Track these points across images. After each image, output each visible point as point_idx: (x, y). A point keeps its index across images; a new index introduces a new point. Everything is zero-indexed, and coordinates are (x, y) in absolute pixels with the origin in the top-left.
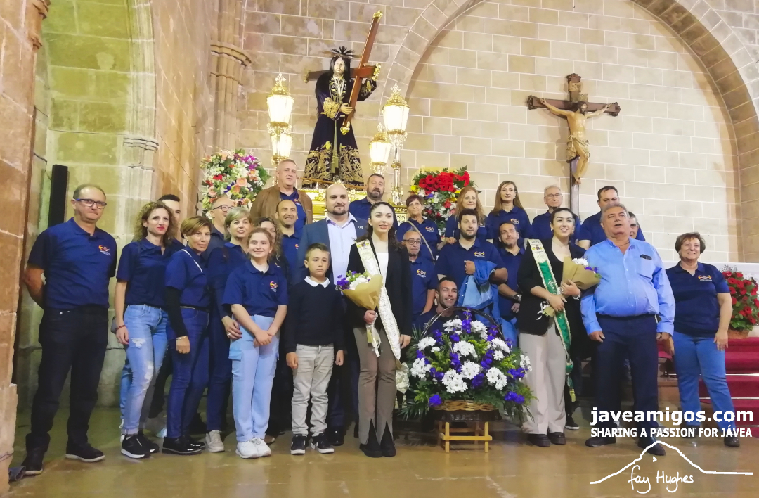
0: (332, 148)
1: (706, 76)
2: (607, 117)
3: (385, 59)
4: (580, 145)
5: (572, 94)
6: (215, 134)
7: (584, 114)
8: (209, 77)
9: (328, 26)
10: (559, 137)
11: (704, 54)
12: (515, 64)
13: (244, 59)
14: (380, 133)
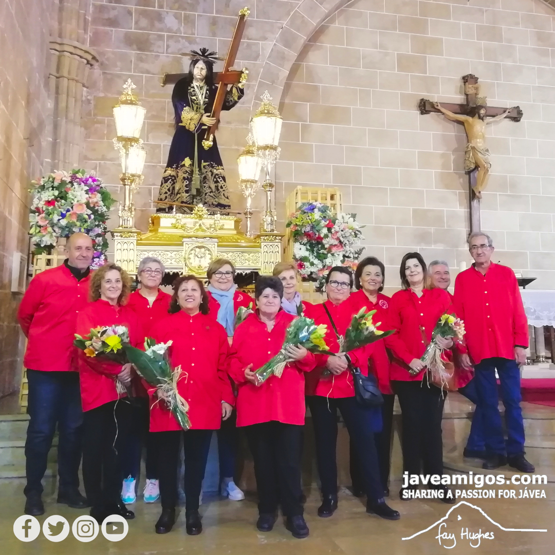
0: (192, 165)
2: (509, 123)
3: (256, 58)
4: (479, 154)
5: (469, 96)
6: (55, 146)
7: (482, 119)
8: (47, 78)
9: (189, 21)
10: (456, 146)
12: (404, 63)
14: (250, 146)
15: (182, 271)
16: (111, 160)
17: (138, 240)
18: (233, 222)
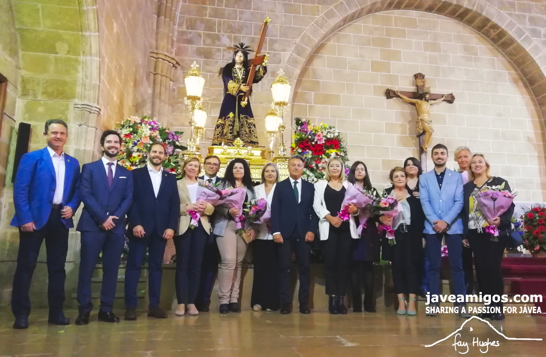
0: (234, 117)
1: (518, 74)
2: (445, 104)
3: (279, 62)
4: (426, 124)
5: (419, 87)
7: (428, 101)
8: (148, 75)
10: (410, 119)
11: (515, 58)
12: (376, 66)
18: (260, 152)
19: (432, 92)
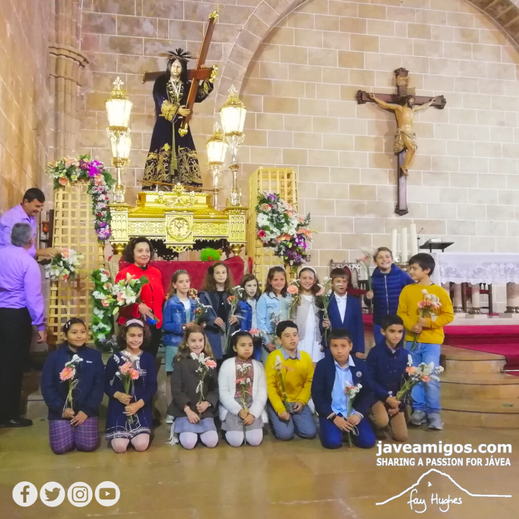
0: (171, 150)
2: (433, 110)
3: (219, 58)
4: (408, 138)
5: (400, 88)
6: (56, 135)
7: (411, 107)
8: (48, 78)
9: (162, 26)
10: (387, 131)
12: (345, 59)
13: (82, 60)
14: (216, 133)
15: (165, 238)
16: (102, 146)
17: (129, 213)
18: (205, 198)
19: (417, 94)
